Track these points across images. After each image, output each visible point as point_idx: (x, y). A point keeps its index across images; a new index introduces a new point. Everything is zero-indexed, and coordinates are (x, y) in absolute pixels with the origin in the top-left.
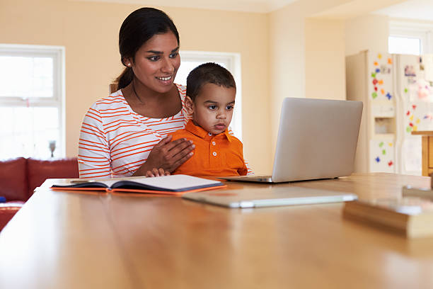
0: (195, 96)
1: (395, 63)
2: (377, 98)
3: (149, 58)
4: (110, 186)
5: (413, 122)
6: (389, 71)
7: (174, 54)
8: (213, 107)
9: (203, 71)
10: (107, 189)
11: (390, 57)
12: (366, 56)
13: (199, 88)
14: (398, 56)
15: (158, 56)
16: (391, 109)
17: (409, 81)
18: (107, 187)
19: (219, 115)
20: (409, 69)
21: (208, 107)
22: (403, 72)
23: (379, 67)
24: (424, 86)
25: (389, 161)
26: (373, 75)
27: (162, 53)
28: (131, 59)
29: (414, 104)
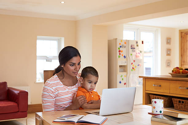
0: (85, 77)
1: (127, 44)
2: (120, 58)
3: (71, 65)
4: (76, 122)
5: (134, 67)
6: (125, 47)
7: (79, 64)
8: (90, 83)
9: (88, 69)
10: (75, 123)
11: (125, 41)
12: (116, 41)
13: (86, 75)
14: (128, 41)
15: (74, 64)
16: (126, 62)
17: (132, 50)
18: (75, 122)
19: (92, 85)
20: (133, 46)
21: (88, 82)
22: (130, 47)
23: (121, 45)
24: (138, 53)
25: (124, 83)
26: (119, 49)
27: (75, 63)
28: (64, 65)
29: (134, 60)
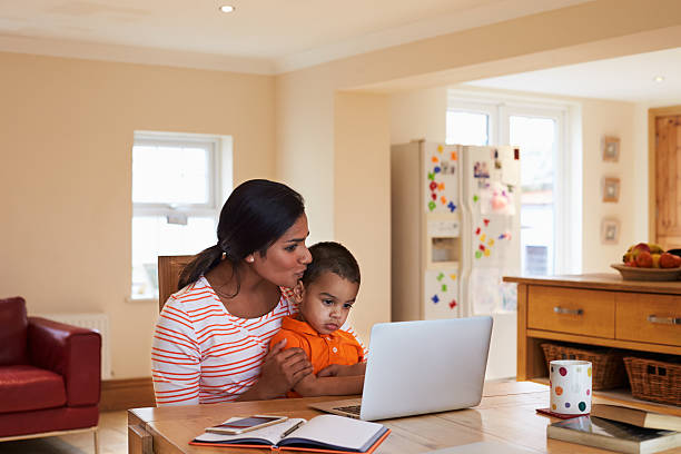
0: (310, 282)
1: (461, 159)
2: (435, 210)
4: (275, 443)
5: (484, 244)
6: (453, 171)
8: (328, 302)
9: (325, 254)
10: (272, 447)
11: (455, 150)
12: (420, 148)
13: (317, 274)
14: (465, 148)
16: (455, 226)
17: (480, 183)
18: (272, 444)
19: (334, 312)
20: (481, 168)
21: (323, 301)
22: (471, 172)
23: (439, 165)
24: (499, 192)
25: (451, 301)
26: (430, 177)
29: (487, 218)
